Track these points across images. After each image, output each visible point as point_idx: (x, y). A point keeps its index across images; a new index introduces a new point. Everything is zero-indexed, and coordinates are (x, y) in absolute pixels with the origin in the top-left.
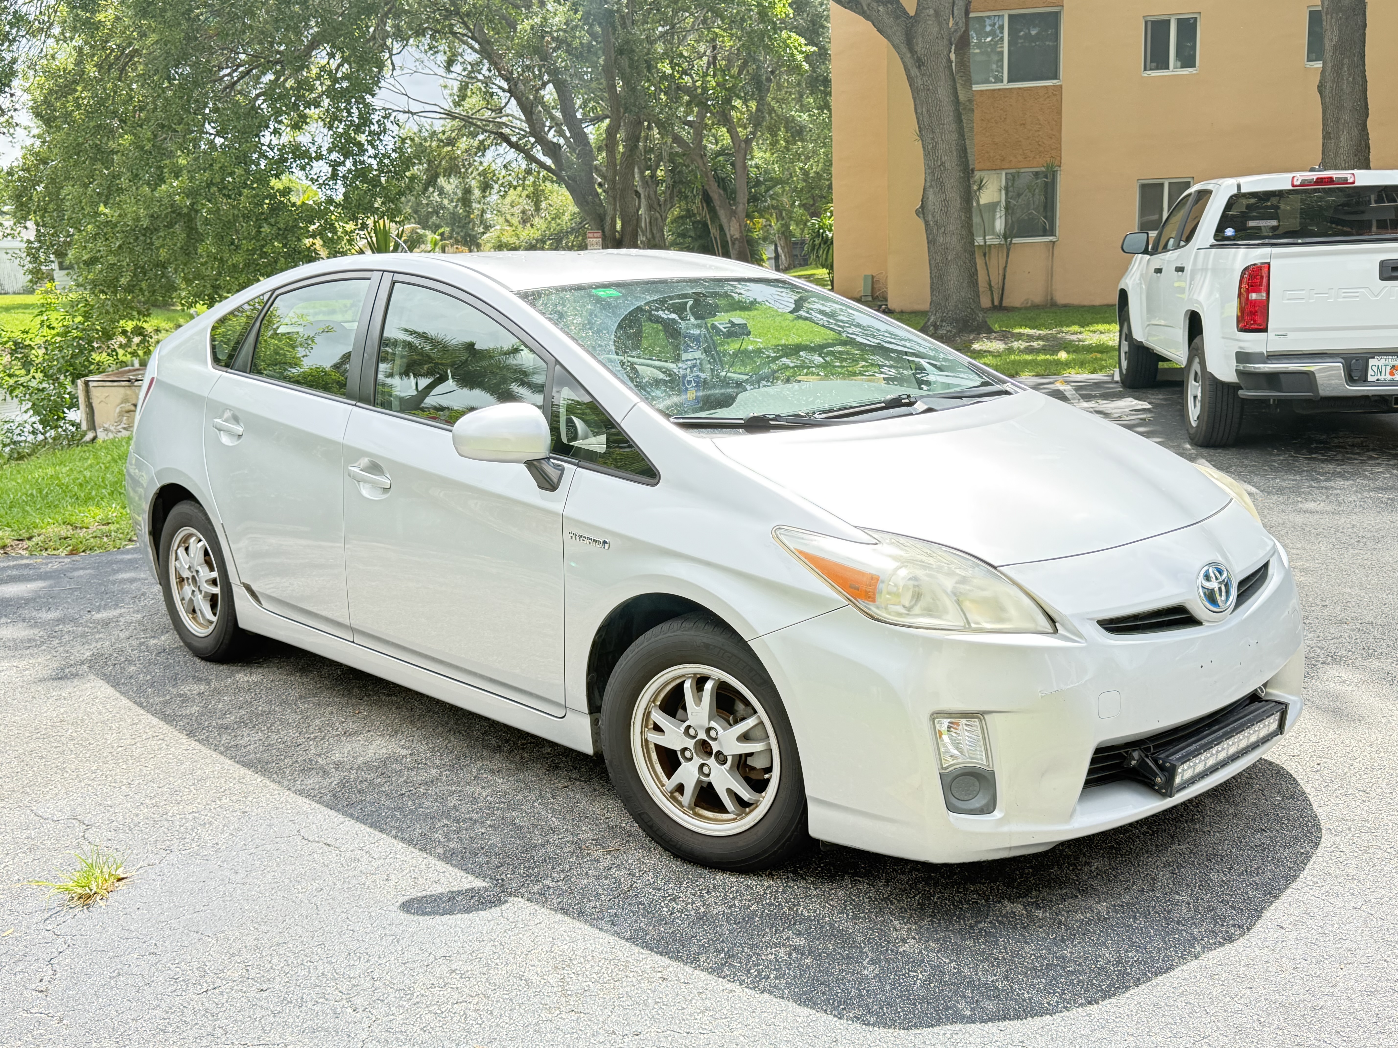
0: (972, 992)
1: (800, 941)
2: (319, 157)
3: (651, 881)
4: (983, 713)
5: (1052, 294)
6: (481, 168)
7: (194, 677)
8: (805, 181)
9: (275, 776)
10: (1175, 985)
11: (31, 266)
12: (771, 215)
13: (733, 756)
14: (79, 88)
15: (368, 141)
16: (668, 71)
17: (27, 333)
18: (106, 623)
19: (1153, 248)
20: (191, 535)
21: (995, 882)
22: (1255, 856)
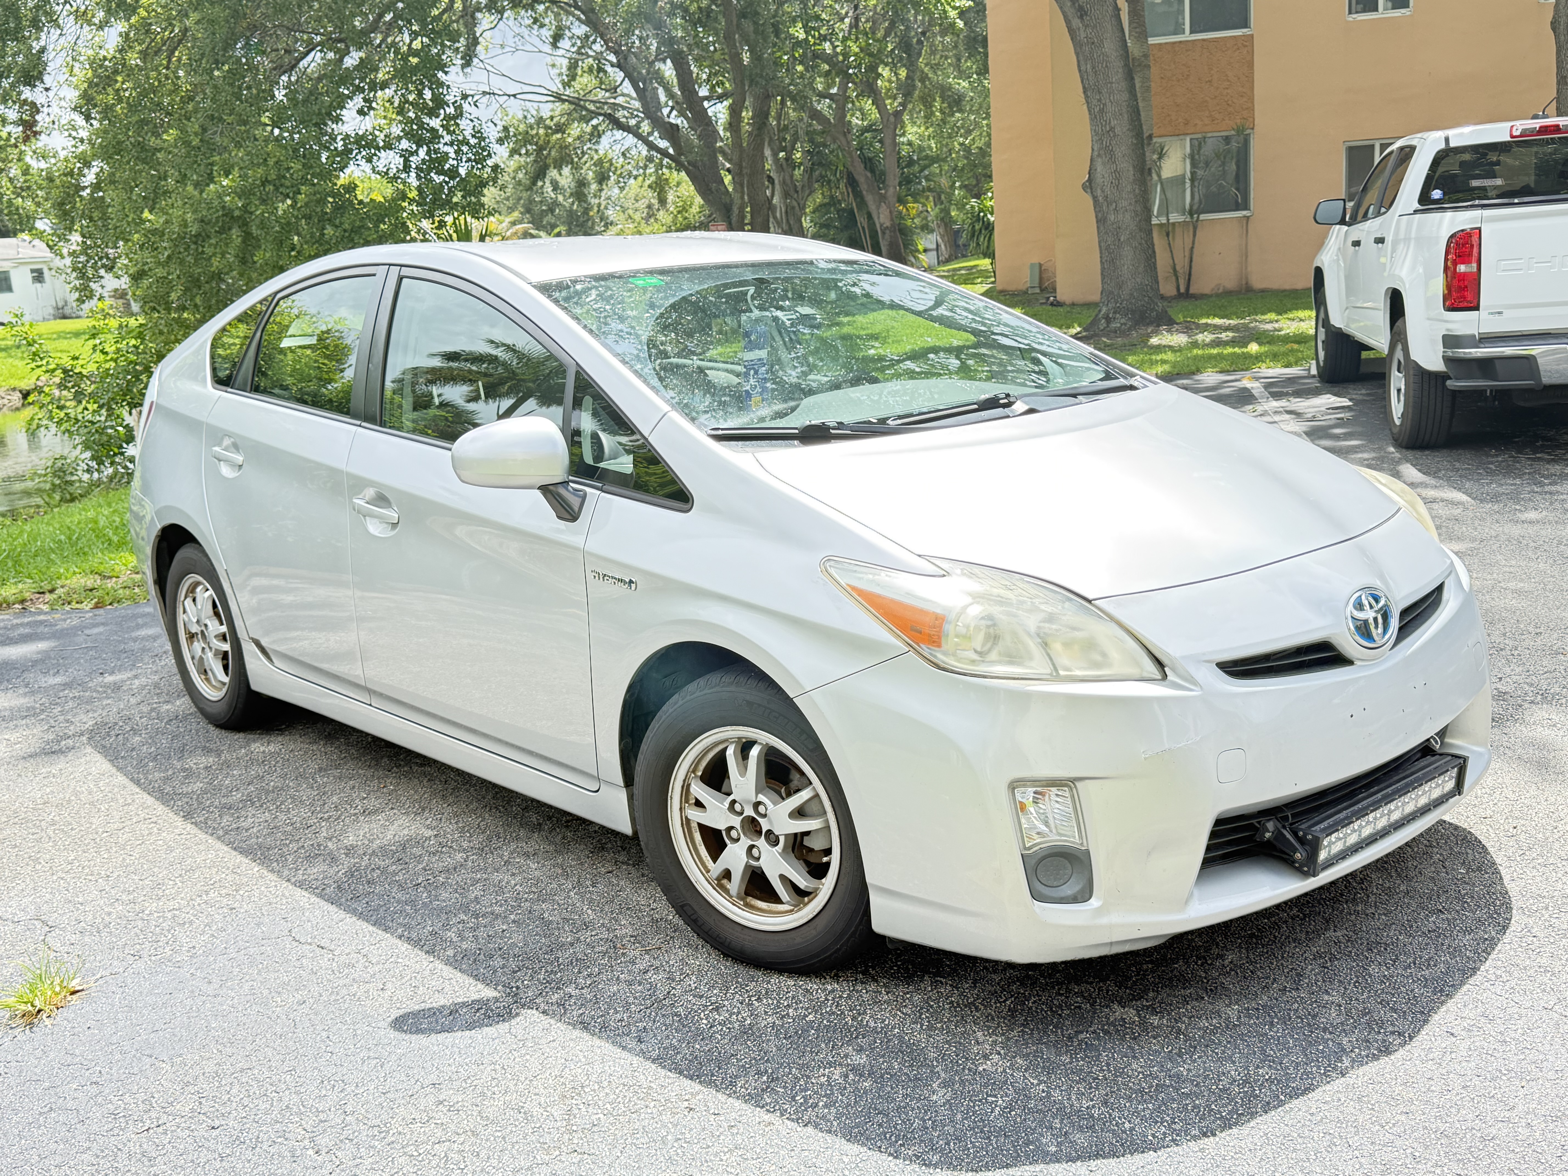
0: (1061, 1122)
1: (860, 1060)
2: (388, 146)
3: (693, 986)
4: (1074, 780)
5: (1247, 278)
6: (596, 157)
7: (204, 748)
8: (966, 158)
9: (275, 864)
10: (1313, 1110)
11: (77, 283)
12: (927, 198)
13: (786, 836)
14: (119, 79)
15: (442, 126)
16: (802, 35)
17: (77, 358)
18: (117, 687)
19: (1350, 218)
20: (198, 584)
21: (1104, 980)
22: (1427, 944)
